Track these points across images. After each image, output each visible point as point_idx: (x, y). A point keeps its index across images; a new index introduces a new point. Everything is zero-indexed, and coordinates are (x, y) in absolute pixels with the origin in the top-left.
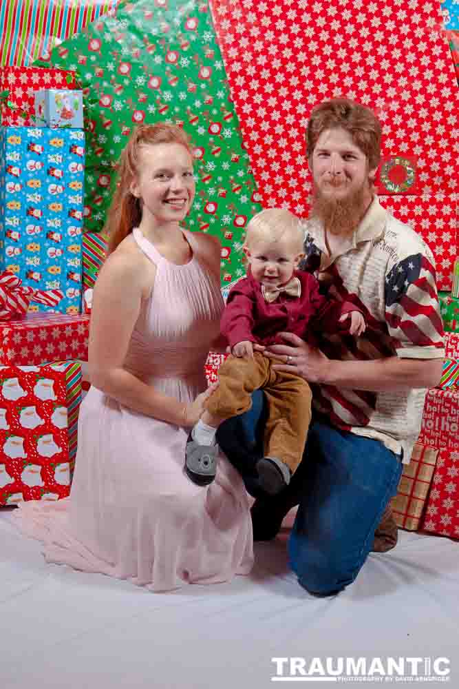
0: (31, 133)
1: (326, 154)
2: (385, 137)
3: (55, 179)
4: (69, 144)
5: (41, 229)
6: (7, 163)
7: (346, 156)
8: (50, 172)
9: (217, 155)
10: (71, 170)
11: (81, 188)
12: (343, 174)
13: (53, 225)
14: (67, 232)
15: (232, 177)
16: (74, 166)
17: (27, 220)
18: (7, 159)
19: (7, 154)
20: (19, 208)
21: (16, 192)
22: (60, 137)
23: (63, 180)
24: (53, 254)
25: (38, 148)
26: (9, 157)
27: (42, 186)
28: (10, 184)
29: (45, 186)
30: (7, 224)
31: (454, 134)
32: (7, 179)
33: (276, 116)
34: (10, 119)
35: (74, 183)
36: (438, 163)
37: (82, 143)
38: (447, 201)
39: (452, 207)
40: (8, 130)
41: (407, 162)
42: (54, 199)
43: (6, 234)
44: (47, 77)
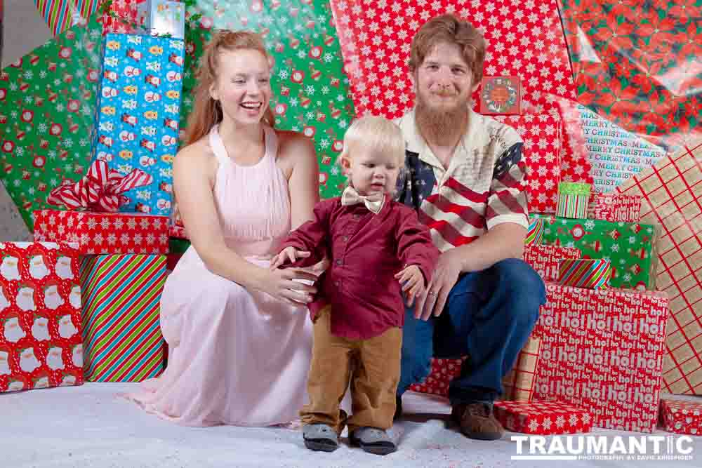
0: (130, 39)
1: (434, 66)
2: (487, 64)
3: (151, 87)
4: (168, 53)
5: (135, 136)
6: (105, 68)
7: (455, 69)
9: (316, 79)
11: (177, 97)
13: (147, 133)
14: (161, 141)
15: (331, 102)
16: (173, 75)
17: (121, 126)
18: (105, 63)
19: (105, 59)
20: (113, 114)
21: (112, 98)
24: (145, 163)
25: (136, 55)
26: (107, 62)
27: (139, 93)
28: (106, 89)
29: (141, 93)
30: (100, 129)
31: (556, 63)
32: (103, 83)
33: (377, 41)
34: (111, 28)
35: (171, 92)
36: (539, 92)
37: (182, 53)
38: (551, 121)
39: (555, 127)
40: (107, 35)
41: (509, 83)
42: (150, 107)
43: (99, 139)
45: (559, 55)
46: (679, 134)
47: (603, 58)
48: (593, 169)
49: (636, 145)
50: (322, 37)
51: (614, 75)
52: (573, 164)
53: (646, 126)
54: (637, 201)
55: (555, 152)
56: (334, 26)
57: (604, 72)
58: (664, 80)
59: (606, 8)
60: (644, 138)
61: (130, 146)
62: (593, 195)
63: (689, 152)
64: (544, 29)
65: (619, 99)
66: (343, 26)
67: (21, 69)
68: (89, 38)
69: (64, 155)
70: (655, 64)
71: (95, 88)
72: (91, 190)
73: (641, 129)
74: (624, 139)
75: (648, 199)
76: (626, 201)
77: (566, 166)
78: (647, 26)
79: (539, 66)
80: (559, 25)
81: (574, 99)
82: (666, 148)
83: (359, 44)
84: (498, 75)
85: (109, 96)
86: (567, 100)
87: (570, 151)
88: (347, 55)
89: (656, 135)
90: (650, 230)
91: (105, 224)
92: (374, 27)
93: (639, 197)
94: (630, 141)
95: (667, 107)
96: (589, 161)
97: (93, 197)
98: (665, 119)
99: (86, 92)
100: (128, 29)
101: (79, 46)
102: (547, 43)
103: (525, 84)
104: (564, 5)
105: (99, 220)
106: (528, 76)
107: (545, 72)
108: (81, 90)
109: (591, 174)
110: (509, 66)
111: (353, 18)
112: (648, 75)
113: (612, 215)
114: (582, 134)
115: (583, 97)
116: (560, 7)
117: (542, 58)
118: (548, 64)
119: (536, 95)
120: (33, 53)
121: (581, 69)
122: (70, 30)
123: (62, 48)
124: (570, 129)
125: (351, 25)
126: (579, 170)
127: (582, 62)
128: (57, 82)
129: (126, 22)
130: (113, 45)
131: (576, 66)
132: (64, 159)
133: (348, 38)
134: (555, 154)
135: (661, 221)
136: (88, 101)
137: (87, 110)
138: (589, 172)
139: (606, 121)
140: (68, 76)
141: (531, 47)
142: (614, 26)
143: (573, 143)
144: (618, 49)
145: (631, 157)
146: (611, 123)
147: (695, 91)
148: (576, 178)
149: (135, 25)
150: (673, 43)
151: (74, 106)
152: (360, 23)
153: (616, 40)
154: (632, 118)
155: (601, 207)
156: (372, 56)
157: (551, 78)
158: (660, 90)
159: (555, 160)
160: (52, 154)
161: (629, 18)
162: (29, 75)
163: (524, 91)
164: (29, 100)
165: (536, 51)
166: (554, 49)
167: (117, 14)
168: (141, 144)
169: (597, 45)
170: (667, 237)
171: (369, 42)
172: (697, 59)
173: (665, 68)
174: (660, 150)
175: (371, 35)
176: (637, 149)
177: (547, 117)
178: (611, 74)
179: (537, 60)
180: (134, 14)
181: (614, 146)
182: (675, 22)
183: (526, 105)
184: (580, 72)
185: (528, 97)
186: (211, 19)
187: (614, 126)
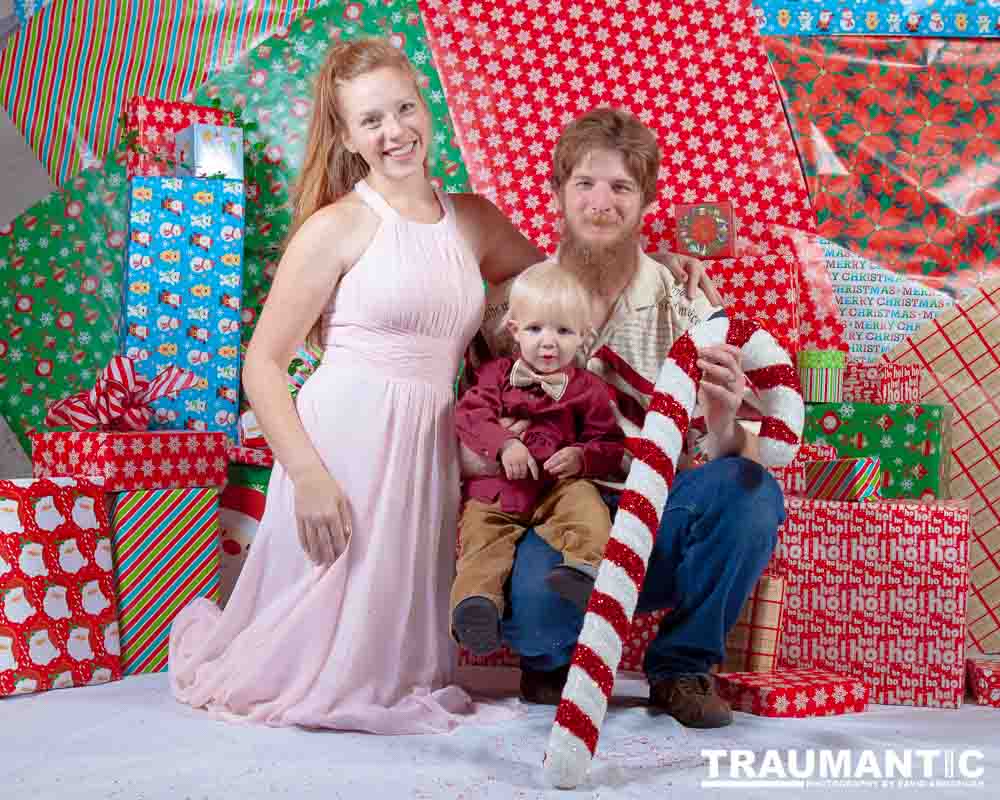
0: (167, 184)
1: (588, 183)
3: (199, 250)
4: (222, 200)
5: (179, 322)
6: (132, 227)
7: (617, 186)
8: (193, 238)
10: (224, 238)
11: (237, 264)
12: (613, 212)
13: (196, 316)
14: (217, 327)
16: (230, 233)
17: (159, 309)
18: (132, 220)
19: (132, 214)
20: (147, 291)
22: (209, 191)
23: (212, 252)
24: (195, 360)
25: (176, 206)
26: (135, 219)
27: (182, 260)
28: (135, 257)
29: (185, 260)
30: (129, 315)
31: (784, 179)
32: (131, 249)
33: (521, 164)
34: (139, 170)
35: (227, 256)
36: (761, 224)
37: (241, 199)
38: (781, 264)
39: (787, 272)
40: (134, 180)
41: (717, 212)
42: (199, 279)
43: (127, 329)
44: (193, 116)
45: (787, 168)
46: (969, 271)
47: (851, 168)
48: (847, 330)
49: (907, 292)
50: (441, 163)
51: (871, 193)
52: (817, 325)
53: (922, 263)
54: (915, 372)
55: (790, 308)
56: (458, 147)
57: (854, 188)
58: (943, 194)
59: (850, 95)
60: (920, 281)
61: (172, 337)
62: (849, 368)
63: (987, 296)
64: (763, 132)
65: (880, 226)
66: (471, 147)
67: (12, 236)
68: (107, 186)
69: (80, 356)
70: (928, 173)
71: (119, 258)
72: (113, 400)
73: (914, 268)
74: (889, 284)
75: (930, 370)
76: (898, 374)
77: (807, 328)
78: (914, 117)
79: (759, 186)
80: (784, 125)
81: (813, 231)
82: (952, 293)
83: (496, 171)
84: (698, 201)
85: (140, 267)
86: (803, 233)
87: (811, 306)
88: (478, 188)
89: (937, 276)
90: (936, 413)
91: (138, 447)
92: (516, 144)
93: (917, 367)
94: (899, 286)
95: (950, 233)
96: (839, 319)
97: (115, 408)
98: (948, 252)
99: (107, 263)
100: (162, 170)
101: (93, 198)
102: (769, 151)
103: (740, 212)
104: (790, 95)
105: (128, 441)
106: (743, 201)
107: (768, 193)
108: (100, 263)
109: (844, 338)
110: (714, 188)
111: (485, 133)
112: (918, 189)
113: (879, 394)
114: (828, 280)
115: (826, 227)
116: (785, 98)
117: (763, 174)
118: (772, 182)
119: (757, 228)
120: (28, 212)
121: (820, 185)
122: (80, 175)
123: (68, 205)
124: (810, 275)
125: (483, 143)
126: (826, 333)
127: (822, 176)
128: (64, 252)
129: (159, 160)
130: (141, 192)
131: (812, 182)
132: (79, 362)
133: (478, 163)
134: (790, 312)
135: (951, 400)
136: (110, 277)
137: (109, 290)
138: (842, 336)
139: (861, 259)
140: (79, 243)
141: (746, 159)
142: (865, 120)
143: (815, 295)
144: (873, 154)
145: (902, 310)
146: (868, 262)
147: (989, 207)
148: (823, 345)
149: (172, 163)
150: (953, 140)
151: (90, 285)
152: (495, 141)
153: (870, 142)
154: (900, 253)
155: (862, 384)
156: (515, 186)
157: (777, 201)
158: (939, 209)
159: (790, 320)
160: (62, 356)
161: (887, 108)
162: (24, 245)
163: (738, 224)
164: (25, 281)
165: (753, 165)
166: (779, 159)
167: (146, 149)
168: (189, 334)
169: (841, 150)
170: (963, 423)
171: (510, 167)
172: (991, 162)
173: (943, 178)
174: (944, 296)
175: (512, 156)
176: (910, 298)
177: (775, 257)
178: (865, 191)
179: (755, 176)
180: (171, 147)
181: (876, 297)
182: (955, 109)
183: (743, 243)
184: (820, 190)
185: (746, 232)
186: (280, 149)
187: (874, 265)
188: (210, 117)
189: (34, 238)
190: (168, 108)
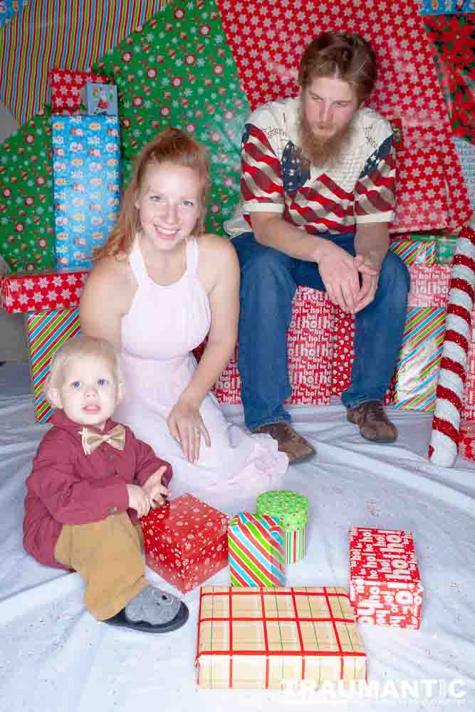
5: (85, 201)
6: (54, 147)
10: (108, 150)
11: (116, 165)
16: (111, 147)
18: (54, 142)
19: (53, 139)
22: (98, 123)
25: (79, 132)
28: (56, 164)
29: (86, 165)
30: (55, 198)
32: (54, 159)
37: (117, 126)
42: (95, 175)
44: (89, 79)
45: (435, 97)
61: (81, 210)
64: (421, 77)
69: (38, 221)
85: (60, 170)
101: (39, 132)
102: (424, 88)
107: (423, 114)
117: (420, 102)
120: (6, 142)
123: (26, 136)
128: (26, 163)
130: (58, 126)
140: (34, 157)
141: (410, 93)
157: (428, 118)
160: (29, 221)
162: (5, 159)
164: (6, 180)
165: (414, 97)
166: (430, 93)
168: (90, 207)
179: (415, 104)
180: (76, 98)
188: (99, 79)
189: (10, 156)
190: (73, 75)
